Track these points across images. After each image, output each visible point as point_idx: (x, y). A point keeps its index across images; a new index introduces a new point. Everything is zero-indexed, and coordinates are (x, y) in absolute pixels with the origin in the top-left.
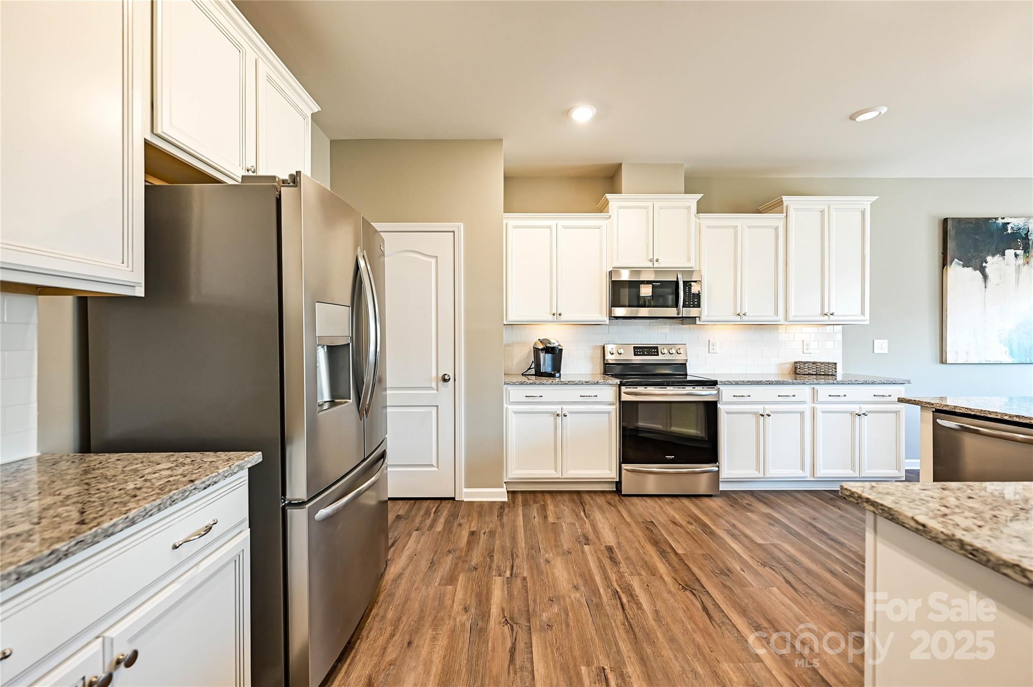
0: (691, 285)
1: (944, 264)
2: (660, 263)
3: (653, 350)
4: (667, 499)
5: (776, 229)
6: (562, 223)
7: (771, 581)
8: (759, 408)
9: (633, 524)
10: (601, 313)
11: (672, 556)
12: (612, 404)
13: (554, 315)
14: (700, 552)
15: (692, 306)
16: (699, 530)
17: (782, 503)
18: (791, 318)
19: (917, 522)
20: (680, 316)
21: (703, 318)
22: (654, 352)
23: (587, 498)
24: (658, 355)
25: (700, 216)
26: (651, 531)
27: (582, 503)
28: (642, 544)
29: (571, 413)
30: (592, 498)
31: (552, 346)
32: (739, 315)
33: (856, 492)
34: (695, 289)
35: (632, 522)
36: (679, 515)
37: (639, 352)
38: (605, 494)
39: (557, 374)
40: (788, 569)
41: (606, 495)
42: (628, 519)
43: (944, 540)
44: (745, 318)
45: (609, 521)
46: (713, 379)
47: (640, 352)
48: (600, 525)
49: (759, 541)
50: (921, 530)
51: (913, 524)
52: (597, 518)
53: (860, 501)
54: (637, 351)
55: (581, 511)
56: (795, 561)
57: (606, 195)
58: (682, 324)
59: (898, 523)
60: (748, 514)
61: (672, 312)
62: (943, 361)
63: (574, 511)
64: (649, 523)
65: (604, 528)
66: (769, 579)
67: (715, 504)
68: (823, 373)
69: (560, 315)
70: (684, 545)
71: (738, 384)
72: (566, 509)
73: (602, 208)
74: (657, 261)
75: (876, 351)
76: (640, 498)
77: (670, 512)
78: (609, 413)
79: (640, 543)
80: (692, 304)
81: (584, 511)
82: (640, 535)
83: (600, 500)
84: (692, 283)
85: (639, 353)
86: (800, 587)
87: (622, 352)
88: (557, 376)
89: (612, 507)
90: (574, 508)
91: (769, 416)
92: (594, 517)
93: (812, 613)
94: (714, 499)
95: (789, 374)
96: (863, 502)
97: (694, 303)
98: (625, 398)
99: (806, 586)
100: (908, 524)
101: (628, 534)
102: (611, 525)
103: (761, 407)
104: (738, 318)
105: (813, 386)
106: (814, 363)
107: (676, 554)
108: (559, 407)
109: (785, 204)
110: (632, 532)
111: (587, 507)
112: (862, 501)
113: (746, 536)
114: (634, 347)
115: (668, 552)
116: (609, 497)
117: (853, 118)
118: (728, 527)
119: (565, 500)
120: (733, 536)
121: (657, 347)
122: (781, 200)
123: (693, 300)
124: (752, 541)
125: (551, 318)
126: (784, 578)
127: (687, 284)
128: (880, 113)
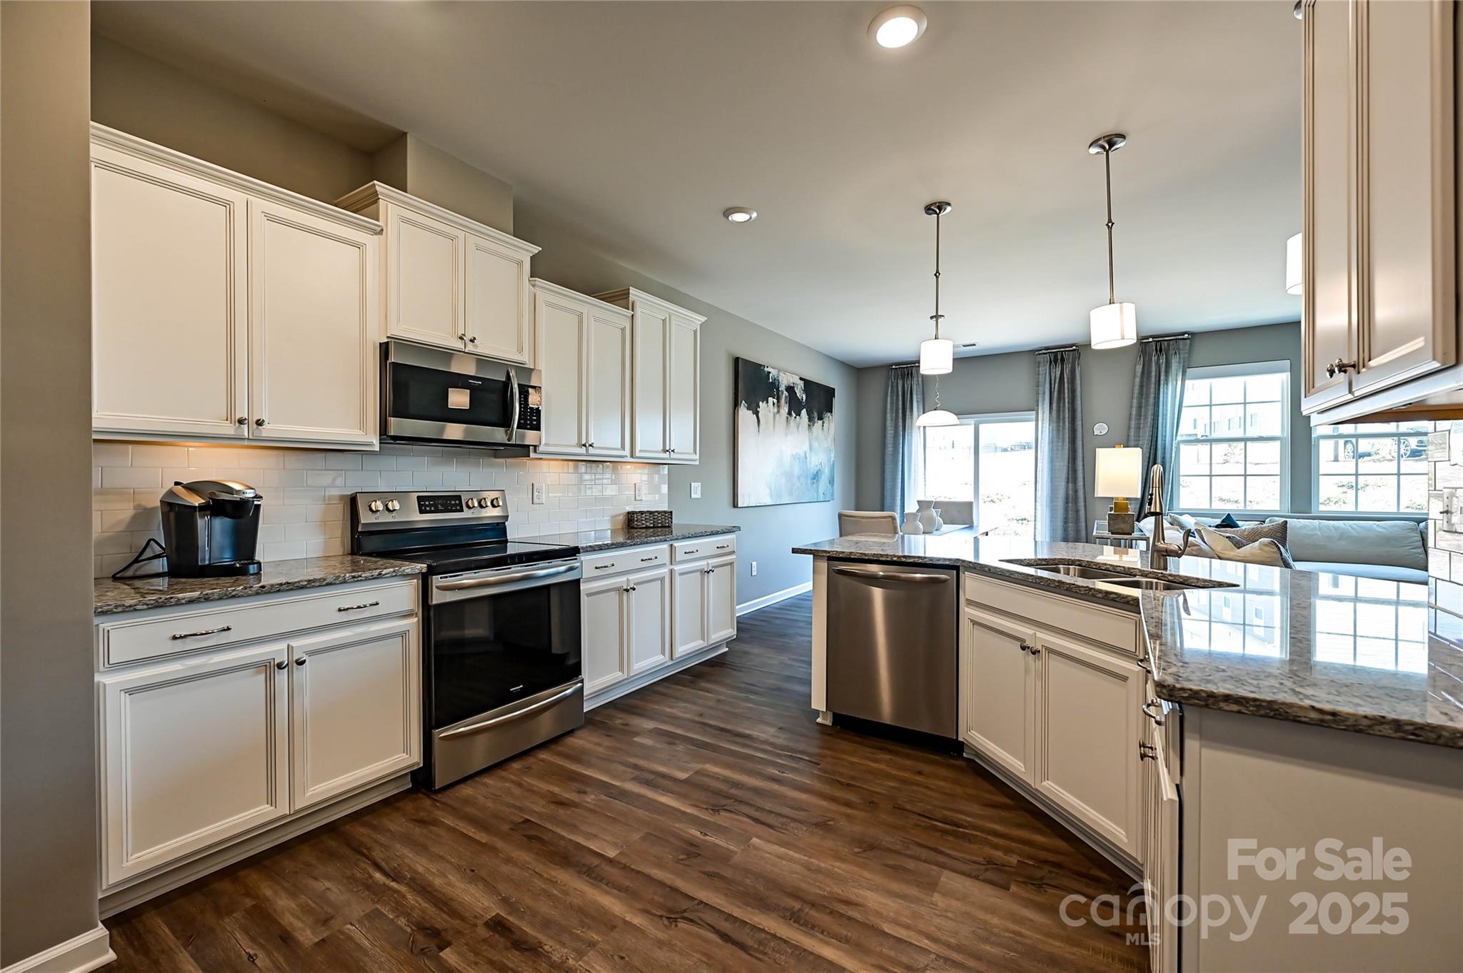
0: (528, 392)
1: (736, 405)
2: (476, 346)
3: (453, 502)
4: (516, 765)
5: (623, 330)
6: (260, 204)
7: (742, 830)
8: (621, 581)
9: (499, 844)
10: (362, 426)
11: (608, 868)
12: (408, 615)
13: (241, 422)
14: (636, 837)
15: (529, 427)
16: (603, 797)
17: (656, 707)
18: (638, 454)
19: (1321, 711)
20: (513, 442)
21: (541, 449)
22: (456, 505)
23: (360, 832)
24: (463, 511)
25: (537, 283)
26: (540, 840)
27: (360, 850)
28: (545, 876)
29: (312, 653)
30: (374, 828)
31: (236, 497)
32: (584, 445)
33: (1202, 690)
34: (533, 400)
35: (494, 839)
36: (558, 785)
37: (428, 506)
38: (396, 804)
39: (251, 567)
40: (741, 801)
41: (400, 804)
42: (482, 837)
43: (1370, 726)
44: (591, 450)
45: (449, 862)
46: (572, 545)
47: (430, 506)
48: (438, 882)
49: (683, 776)
50: (1330, 720)
51: (1313, 715)
52: (420, 869)
53: (1211, 701)
54: (424, 505)
55: (371, 870)
56: (736, 785)
57: (375, 182)
58: (496, 457)
59: (1286, 719)
60: (636, 739)
61: (498, 435)
62: (735, 505)
63: (352, 879)
64: (523, 826)
65: (450, 884)
66: (741, 829)
67: (583, 741)
68: (660, 525)
69: (259, 423)
70: (606, 838)
71: (601, 549)
72: (328, 884)
73: (366, 205)
74: (472, 341)
75: (693, 496)
76: (469, 782)
77: (538, 787)
78: (403, 635)
79: (541, 875)
80: (528, 424)
81: (378, 867)
82: (528, 859)
83: (396, 823)
84: (530, 390)
85: (428, 509)
86: (771, 819)
87: (397, 507)
88: (251, 572)
89: (431, 827)
90: (349, 873)
91: (634, 589)
92: (411, 869)
93: (810, 850)
94: (579, 733)
95: (623, 528)
96: (1220, 701)
97: (531, 422)
98: (438, 598)
99: (773, 815)
100: (1305, 717)
101: (505, 869)
102: (458, 868)
103: (624, 579)
104: (583, 450)
105: (671, 543)
106: (651, 513)
107: (610, 861)
108: (282, 646)
109: (631, 298)
110: (509, 861)
111: (378, 854)
112: (1215, 701)
113: (664, 776)
114: (418, 497)
115: (597, 866)
116: (409, 806)
117: (728, 212)
118: (632, 773)
119: (309, 865)
120: (648, 783)
121: (460, 496)
122: (627, 292)
123: (531, 417)
124: (675, 780)
125: (229, 429)
126: (749, 817)
127: (524, 391)
128: (751, 218)
